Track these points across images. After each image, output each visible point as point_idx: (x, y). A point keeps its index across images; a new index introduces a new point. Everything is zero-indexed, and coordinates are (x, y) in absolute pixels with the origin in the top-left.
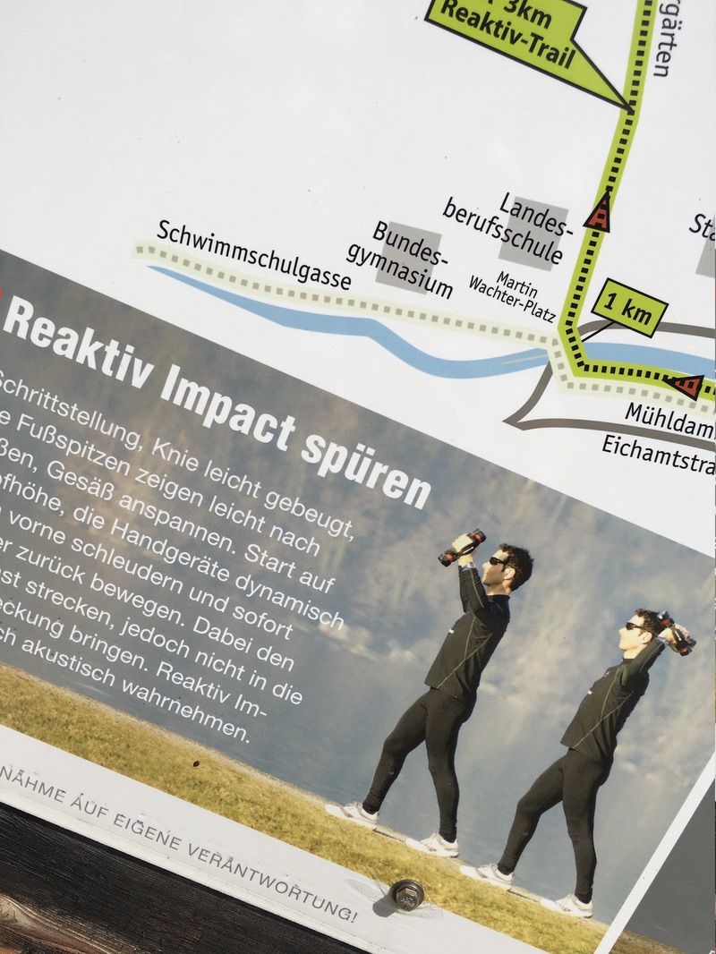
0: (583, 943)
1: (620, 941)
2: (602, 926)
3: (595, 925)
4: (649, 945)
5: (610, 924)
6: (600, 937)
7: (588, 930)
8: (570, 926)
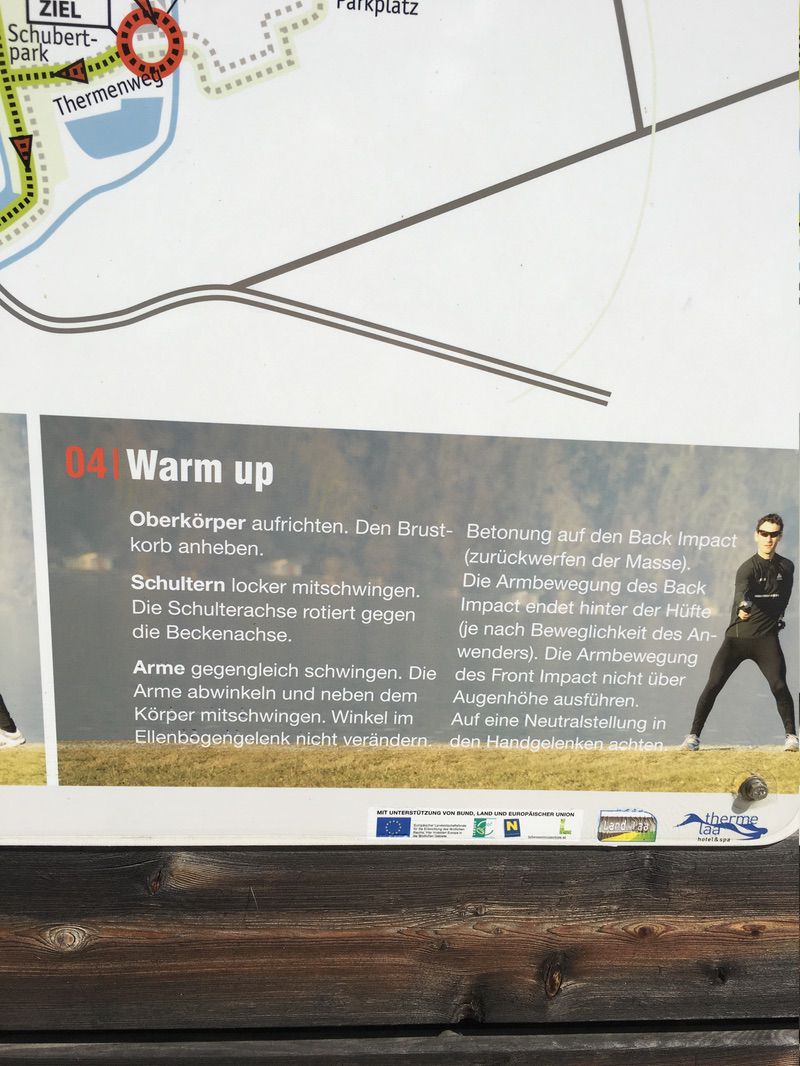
0: (33, 766)
1: (60, 752)
2: (39, 745)
3: (32, 747)
4: (85, 746)
5: (43, 742)
6: (42, 755)
7: (30, 753)
8: (13, 756)
